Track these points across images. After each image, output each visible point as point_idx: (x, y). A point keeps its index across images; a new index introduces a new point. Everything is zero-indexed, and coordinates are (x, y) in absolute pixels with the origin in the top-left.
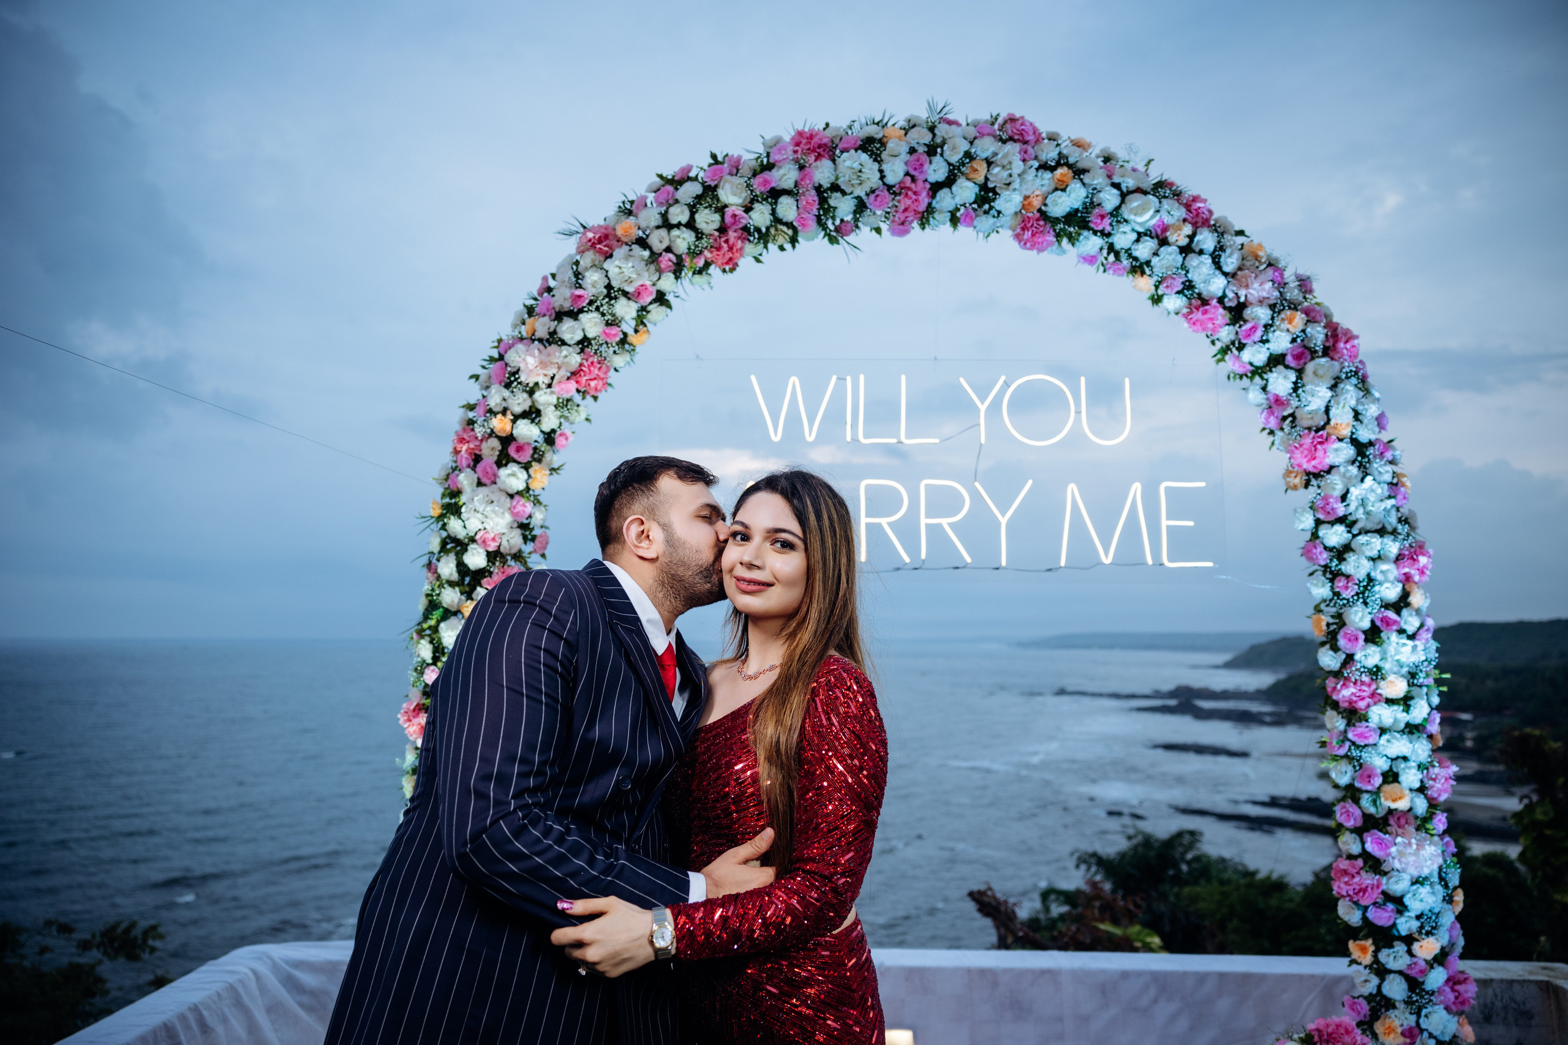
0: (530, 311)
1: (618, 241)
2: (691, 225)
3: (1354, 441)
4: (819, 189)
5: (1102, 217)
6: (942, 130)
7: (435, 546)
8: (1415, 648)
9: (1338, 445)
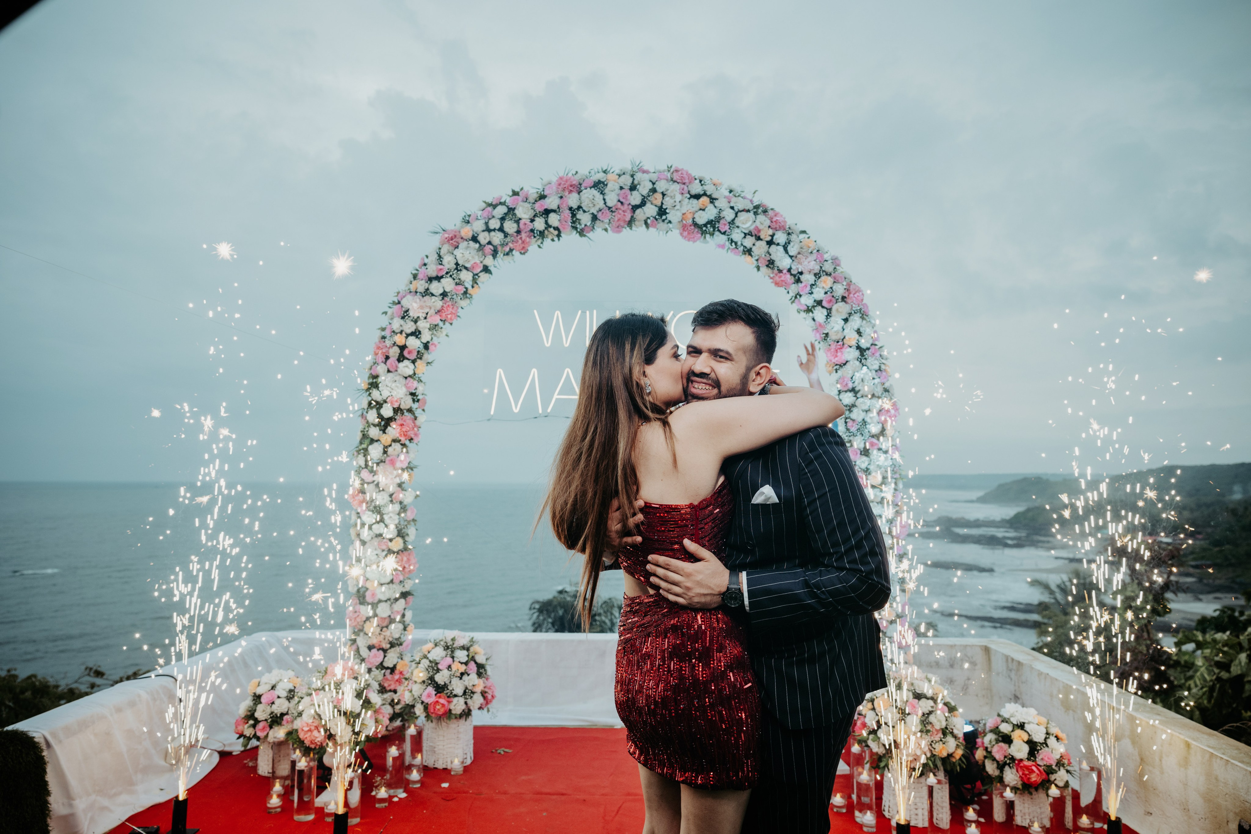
0: (415, 277)
1: (462, 238)
2: (501, 229)
3: (858, 348)
4: (571, 209)
5: (725, 225)
6: (639, 176)
7: (365, 406)
8: (886, 459)
9: (849, 349)
